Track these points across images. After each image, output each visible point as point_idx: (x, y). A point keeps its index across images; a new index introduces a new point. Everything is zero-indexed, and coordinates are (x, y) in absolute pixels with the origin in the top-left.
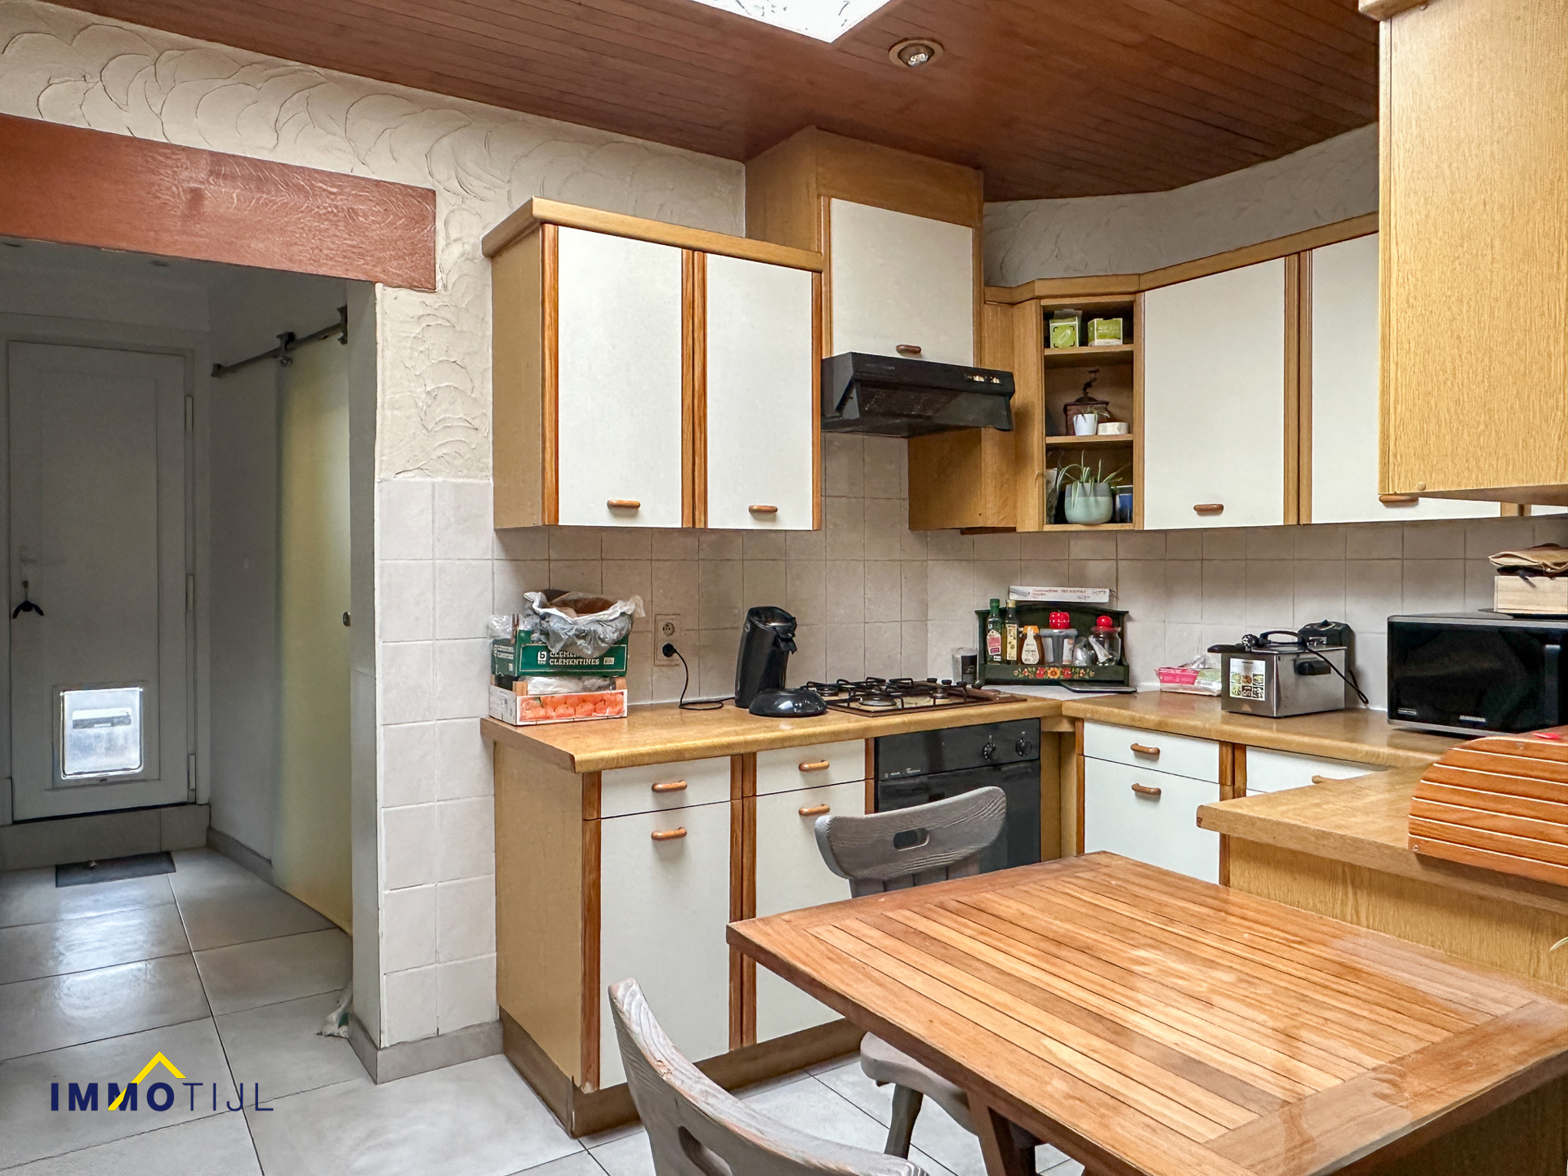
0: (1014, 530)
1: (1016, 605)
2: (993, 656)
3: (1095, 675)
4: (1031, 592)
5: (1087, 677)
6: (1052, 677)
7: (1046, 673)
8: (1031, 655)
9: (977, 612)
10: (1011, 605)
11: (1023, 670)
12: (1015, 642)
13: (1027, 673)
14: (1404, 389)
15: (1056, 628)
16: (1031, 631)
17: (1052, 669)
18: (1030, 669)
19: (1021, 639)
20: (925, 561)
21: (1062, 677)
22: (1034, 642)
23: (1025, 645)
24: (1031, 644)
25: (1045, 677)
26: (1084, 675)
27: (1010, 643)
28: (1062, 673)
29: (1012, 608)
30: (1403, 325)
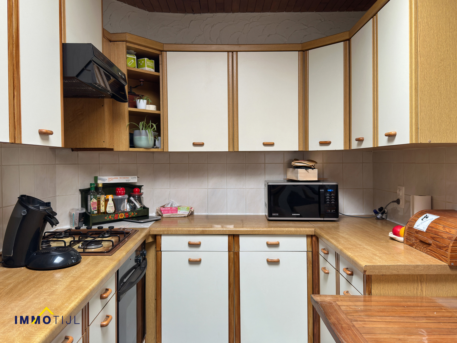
0: (112, 150)
1: (103, 186)
2: (93, 211)
3: (137, 214)
4: (107, 179)
5: (134, 216)
6: (121, 218)
7: (118, 216)
8: (110, 208)
9: (80, 190)
10: (100, 186)
11: (109, 216)
12: (103, 203)
13: (111, 218)
14: (423, 107)
15: (120, 195)
16: (110, 197)
17: (121, 214)
18: (112, 215)
19: (107, 201)
20: (55, 164)
21: (125, 217)
22: (112, 202)
23: (108, 204)
24: (111, 203)
25: (118, 218)
26: (133, 214)
27: (102, 204)
28: (125, 215)
29: (101, 187)
30: (423, 85)
